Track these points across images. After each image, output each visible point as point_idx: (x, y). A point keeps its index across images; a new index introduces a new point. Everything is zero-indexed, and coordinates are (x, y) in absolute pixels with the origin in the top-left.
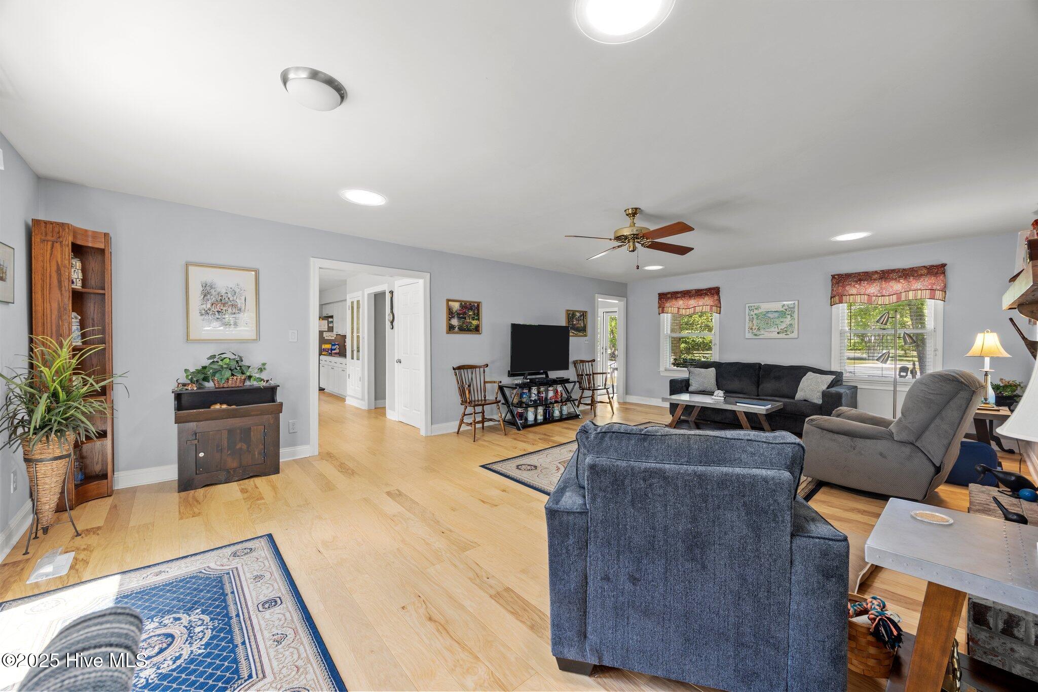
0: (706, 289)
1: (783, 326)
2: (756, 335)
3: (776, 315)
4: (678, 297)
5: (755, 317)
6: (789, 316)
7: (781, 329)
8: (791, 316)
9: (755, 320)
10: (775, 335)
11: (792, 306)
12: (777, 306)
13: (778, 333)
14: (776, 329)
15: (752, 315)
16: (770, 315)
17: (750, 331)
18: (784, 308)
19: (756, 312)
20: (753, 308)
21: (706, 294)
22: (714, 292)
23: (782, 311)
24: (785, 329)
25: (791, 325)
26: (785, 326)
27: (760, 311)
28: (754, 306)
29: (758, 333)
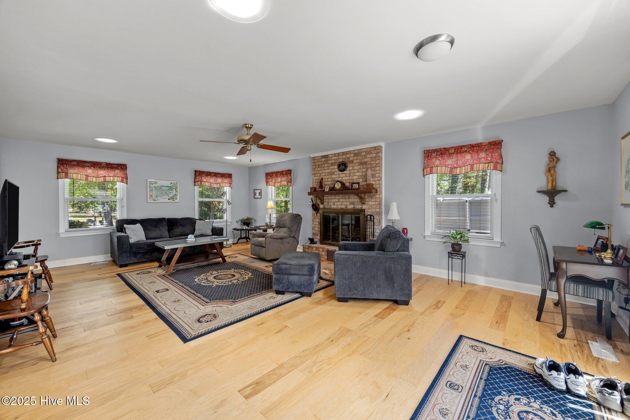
0: (117, 165)
1: (171, 195)
2: (155, 200)
3: (167, 188)
4: (86, 166)
5: (154, 189)
6: (174, 190)
7: (170, 197)
8: (176, 190)
9: (154, 190)
10: (167, 200)
11: (176, 184)
12: (168, 183)
13: (169, 199)
14: (167, 197)
15: (152, 187)
16: (163, 188)
17: (151, 197)
18: (172, 184)
19: (154, 185)
20: (152, 182)
21: (117, 168)
22: (123, 167)
23: (171, 186)
24: (173, 197)
25: (176, 195)
26: (172, 195)
27: (157, 185)
28: (153, 181)
29: (156, 199)
